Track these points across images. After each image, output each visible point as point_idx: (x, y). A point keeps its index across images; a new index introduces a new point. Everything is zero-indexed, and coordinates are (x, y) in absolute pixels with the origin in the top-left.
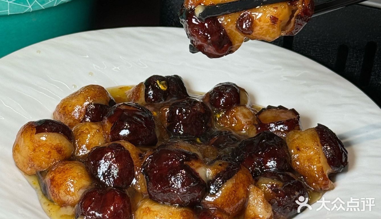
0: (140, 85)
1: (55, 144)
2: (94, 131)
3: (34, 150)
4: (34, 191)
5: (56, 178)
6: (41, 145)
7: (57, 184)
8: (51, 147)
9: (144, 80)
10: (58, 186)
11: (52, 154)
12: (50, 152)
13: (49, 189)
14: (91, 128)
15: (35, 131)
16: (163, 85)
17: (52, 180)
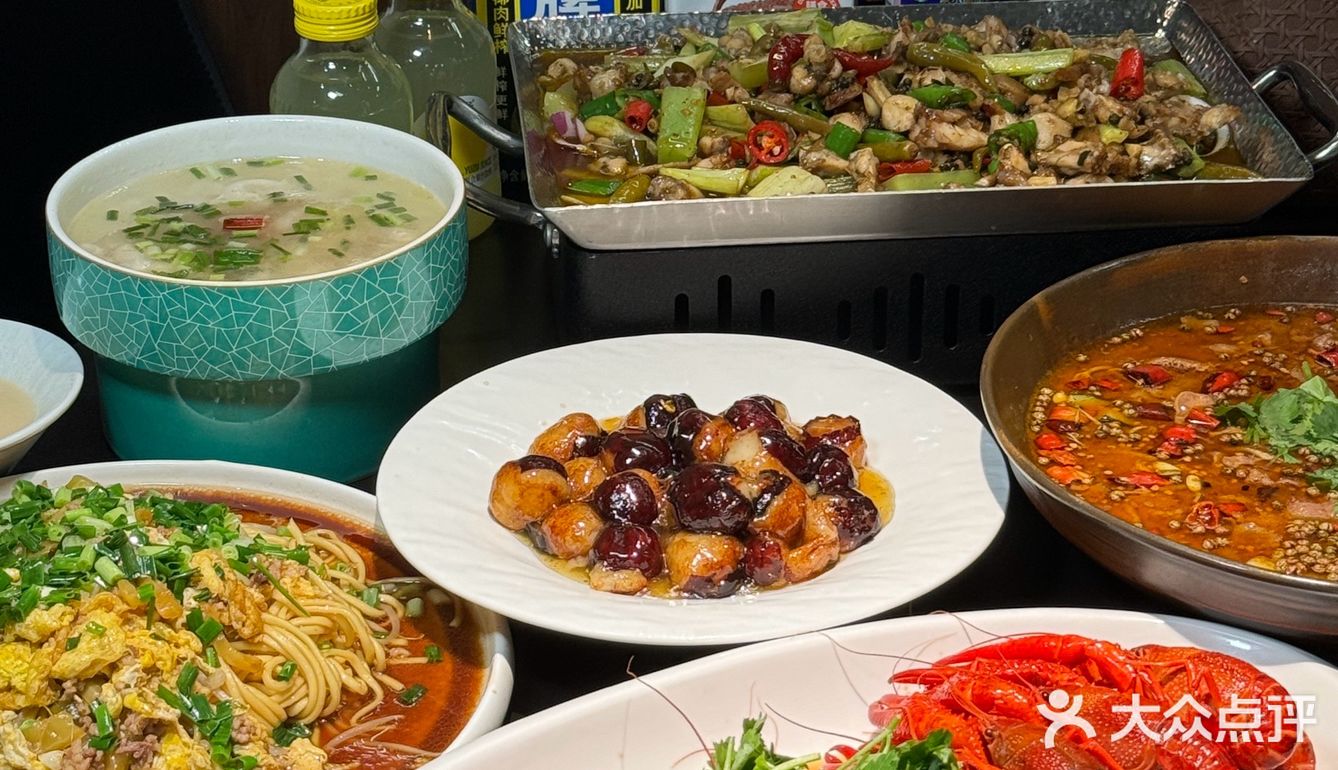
0: (637, 409)
1: (548, 483)
2: (591, 467)
3: (521, 495)
4: (527, 549)
5: (558, 524)
6: (530, 486)
7: (561, 530)
8: (544, 487)
9: (641, 403)
10: (562, 533)
11: (546, 497)
12: (543, 495)
13: (550, 540)
14: (588, 464)
15: (520, 470)
16: (669, 404)
17: (553, 527)
